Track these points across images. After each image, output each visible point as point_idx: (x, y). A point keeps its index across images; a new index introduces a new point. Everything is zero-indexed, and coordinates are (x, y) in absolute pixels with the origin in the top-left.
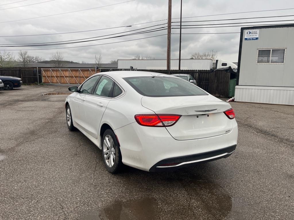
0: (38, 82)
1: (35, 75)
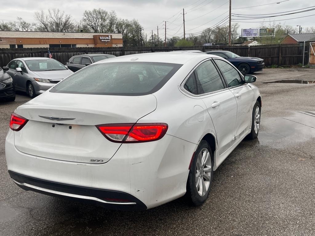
0: (302, 64)
1: (300, 52)
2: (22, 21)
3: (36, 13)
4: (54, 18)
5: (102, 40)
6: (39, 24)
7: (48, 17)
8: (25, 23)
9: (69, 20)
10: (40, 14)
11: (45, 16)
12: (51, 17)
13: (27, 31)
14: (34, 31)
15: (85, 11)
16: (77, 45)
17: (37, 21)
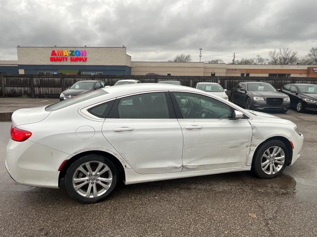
2: (259, 57)
3: (269, 52)
4: (283, 55)
5: (315, 71)
6: (271, 59)
7: (279, 54)
8: (261, 59)
9: (296, 55)
10: (273, 52)
11: (276, 53)
12: (281, 54)
13: (262, 64)
14: (267, 64)
15: (312, 48)
16: (291, 75)
17: (269, 58)
